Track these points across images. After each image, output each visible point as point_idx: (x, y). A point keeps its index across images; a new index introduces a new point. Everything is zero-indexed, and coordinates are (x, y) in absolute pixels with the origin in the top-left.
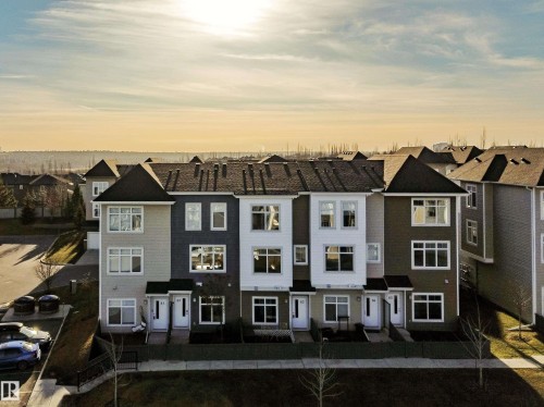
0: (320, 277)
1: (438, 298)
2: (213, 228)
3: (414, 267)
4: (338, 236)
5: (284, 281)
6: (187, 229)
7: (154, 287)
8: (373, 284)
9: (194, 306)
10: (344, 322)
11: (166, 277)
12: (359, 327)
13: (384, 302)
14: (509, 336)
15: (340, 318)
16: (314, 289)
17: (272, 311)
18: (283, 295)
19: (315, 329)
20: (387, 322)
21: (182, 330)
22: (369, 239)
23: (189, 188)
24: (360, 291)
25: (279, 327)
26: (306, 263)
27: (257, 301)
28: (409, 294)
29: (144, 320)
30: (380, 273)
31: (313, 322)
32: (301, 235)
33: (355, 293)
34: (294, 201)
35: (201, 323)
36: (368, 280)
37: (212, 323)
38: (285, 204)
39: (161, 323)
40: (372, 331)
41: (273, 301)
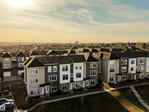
0: (75, 79)
1: (94, 81)
2: (54, 72)
3: (91, 76)
4: (79, 71)
5: (68, 81)
6: (48, 72)
7: (41, 86)
8: (84, 79)
9: (50, 88)
10: (79, 87)
11: (44, 83)
12: (82, 88)
13: (86, 82)
14: (105, 86)
15: (78, 87)
16: (74, 82)
17: (66, 87)
18: (68, 84)
19: (74, 90)
20: (86, 86)
21: (47, 94)
22: (84, 71)
23: (49, 63)
24: (82, 81)
25: (67, 90)
26: (72, 77)
27: (63, 86)
28: (90, 81)
29: (39, 93)
30: (85, 77)
31: (73, 88)
32: (72, 71)
33: (81, 82)
34: (71, 65)
35: (51, 92)
36: (83, 79)
37: (54, 91)
38: (69, 65)
39: (43, 93)
40: (84, 88)
41: (66, 85)
